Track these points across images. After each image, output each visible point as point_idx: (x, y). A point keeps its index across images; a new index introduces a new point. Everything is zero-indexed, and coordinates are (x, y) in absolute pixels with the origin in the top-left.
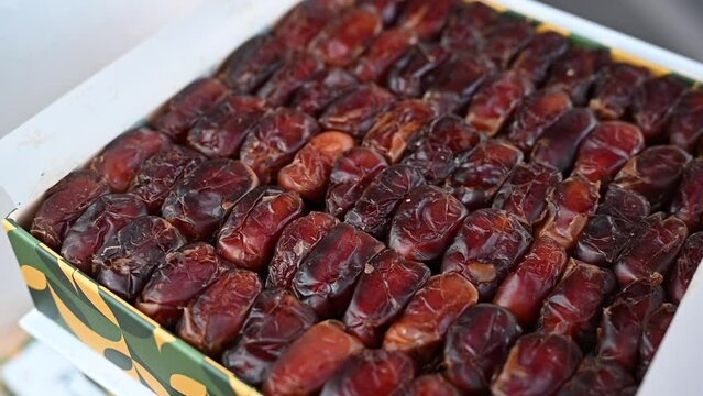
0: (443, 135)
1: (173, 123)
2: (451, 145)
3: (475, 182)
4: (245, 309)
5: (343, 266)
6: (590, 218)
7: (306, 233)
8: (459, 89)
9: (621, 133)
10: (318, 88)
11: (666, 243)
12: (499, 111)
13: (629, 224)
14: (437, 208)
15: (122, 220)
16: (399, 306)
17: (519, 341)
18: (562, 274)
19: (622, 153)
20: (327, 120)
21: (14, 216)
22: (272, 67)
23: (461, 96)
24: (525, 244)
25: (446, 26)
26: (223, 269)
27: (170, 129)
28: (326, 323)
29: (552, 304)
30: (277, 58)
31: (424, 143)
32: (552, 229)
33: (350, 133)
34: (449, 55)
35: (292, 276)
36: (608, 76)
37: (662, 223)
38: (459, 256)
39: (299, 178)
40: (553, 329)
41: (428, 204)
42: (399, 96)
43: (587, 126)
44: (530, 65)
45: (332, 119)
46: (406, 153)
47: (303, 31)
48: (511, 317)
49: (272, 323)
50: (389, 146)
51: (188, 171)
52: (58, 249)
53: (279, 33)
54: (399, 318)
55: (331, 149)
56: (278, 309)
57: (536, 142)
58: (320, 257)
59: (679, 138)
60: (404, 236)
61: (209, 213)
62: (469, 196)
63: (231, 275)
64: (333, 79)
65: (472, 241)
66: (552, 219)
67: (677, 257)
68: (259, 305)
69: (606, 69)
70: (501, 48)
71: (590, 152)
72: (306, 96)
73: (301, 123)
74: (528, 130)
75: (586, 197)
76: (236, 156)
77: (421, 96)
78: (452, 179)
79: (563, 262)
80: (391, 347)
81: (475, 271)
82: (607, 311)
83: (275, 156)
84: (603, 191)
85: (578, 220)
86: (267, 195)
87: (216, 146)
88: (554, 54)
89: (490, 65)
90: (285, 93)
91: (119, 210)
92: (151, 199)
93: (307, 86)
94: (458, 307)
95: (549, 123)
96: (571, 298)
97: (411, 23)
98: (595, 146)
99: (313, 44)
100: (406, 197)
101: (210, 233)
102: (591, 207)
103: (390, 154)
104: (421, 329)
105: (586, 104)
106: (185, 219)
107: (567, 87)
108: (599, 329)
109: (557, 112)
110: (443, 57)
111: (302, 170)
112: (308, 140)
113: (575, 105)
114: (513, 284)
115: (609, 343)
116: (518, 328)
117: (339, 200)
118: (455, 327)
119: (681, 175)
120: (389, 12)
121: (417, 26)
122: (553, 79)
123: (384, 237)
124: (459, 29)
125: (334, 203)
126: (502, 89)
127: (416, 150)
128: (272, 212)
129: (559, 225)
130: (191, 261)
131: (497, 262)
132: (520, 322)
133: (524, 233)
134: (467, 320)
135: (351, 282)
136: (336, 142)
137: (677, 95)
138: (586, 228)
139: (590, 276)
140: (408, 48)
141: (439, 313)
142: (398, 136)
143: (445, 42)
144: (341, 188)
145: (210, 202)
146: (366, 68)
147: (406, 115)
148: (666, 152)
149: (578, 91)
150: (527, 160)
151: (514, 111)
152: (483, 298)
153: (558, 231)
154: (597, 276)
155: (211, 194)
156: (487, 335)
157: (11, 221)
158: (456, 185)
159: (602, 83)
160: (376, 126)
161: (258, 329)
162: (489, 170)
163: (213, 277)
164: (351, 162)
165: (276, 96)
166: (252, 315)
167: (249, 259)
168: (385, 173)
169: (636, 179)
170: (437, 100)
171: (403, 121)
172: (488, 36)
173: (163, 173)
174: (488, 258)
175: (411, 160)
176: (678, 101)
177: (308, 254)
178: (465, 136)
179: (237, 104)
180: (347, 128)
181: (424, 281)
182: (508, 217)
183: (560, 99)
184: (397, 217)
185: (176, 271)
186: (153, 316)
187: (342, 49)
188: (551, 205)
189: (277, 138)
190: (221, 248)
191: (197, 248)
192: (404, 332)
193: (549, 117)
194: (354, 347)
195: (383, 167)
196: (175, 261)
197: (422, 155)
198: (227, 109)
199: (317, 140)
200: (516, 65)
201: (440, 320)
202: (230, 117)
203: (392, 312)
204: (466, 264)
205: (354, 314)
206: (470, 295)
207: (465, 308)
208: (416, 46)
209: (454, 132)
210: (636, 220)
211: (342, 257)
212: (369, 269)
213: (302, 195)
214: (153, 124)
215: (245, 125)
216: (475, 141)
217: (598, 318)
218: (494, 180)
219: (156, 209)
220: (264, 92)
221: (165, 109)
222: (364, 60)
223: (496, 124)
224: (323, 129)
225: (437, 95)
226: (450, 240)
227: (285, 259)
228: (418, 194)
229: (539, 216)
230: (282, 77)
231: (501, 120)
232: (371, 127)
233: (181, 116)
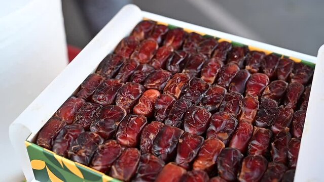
0: (195, 86)
1: (85, 94)
2: (198, 89)
3: (211, 102)
4: (137, 163)
5: (170, 141)
6: (258, 111)
7: (152, 130)
8: (195, 68)
9: (261, 77)
10: (140, 73)
11: (287, 116)
12: (213, 74)
13: (272, 111)
14: (199, 113)
15: (76, 135)
16: (196, 153)
17: (244, 160)
18: (253, 133)
19: (263, 85)
20: (148, 85)
21: (30, 139)
22: (119, 66)
23: (197, 70)
24: (236, 123)
25: (183, 43)
26: (123, 149)
27: (85, 97)
28: (170, 164)
29: (252, 144)
30: (120, 63)
31: (188, 90)
32: (244, 116)
33: (157, 89)
34: (188, 55)
35: (151, 148)
36: (250, 56)
37: (284, 109)
38: (213, 131)
39: (142, 110)
40: (254, 154)
41: (196, 113)
42: (173, 73)
43: (247, 76)
44: (219, 55)
45: (150, 84)
46: (182, 94)
47: (127, 51)
48: (239, 152)
49: (149, 167)
50: (174, 92)
51: (97, 112)
52: (51, 150)
53: (117, 52)
54: (197, 158)
55: (152, 96)
56: (150, 161)
57: (230, 84)
58: (161, 139)
59: (281, 77)
60: (190, 127)
61: (111, 128)
62: (210, 107)
63: (127, 150)
64: (145, 68)
65: (217, 125)
66: (244, 113)
67: (292, 121)
68: (142, 160)
69: (248, 54)
70: (207, 50)
71: (251, 86)
72: (136, 77)
73: (138, 88)
74: (225, 80)
75: (254, 103)
76: (114, 103)
77: (181, 72)
78: (202, 102)
79: (252, 129)
80: (197, 169)
81: (220, 136)
82: (273, 144)
83: (131, 102)
84: (260, 100)
85: (254, 112)
86: (132, 117)
87: (105, 101)
88: (227, 50)
89: (205, 57)
90: (127, 76)
91: (73, 131)
92: (85, 125)
93: (135, 72)
94: (219, 150)
95: (233, 77)
96: (258, 141)
97: (169, 44)
98: (252, 83)
99: (132, 55)
100: (187, 111)
101: (113, 136)
102: (257, 106)
103: (176, 95)
104: (207, 161)
105: (244, 68)
106: (101, 131)
107: (236, 62)
108: (271, 151)
109: (235, 72)
110: (186, 55)
111: (143, 105)
112: (142, 94)
113: (241, 69)
114: (236, 139)
115: (276, 156)
116: (242, 155)
117: (161, 116)
118: (219, 158)
119: (286, 91)
120: (159, 40)
121: (172, 45)
122: (230, 60)
123: (182, 128)
124: (189, 44)
125: (160, 117)
126: (212, 65)
127: (185, 93)
128: (136, 124)
129: (247, 115)
130: (109, 147)
131: (228, 132)
132: (242, 153)
133: (235, 119)
134: (223, 154)
135: (175, 146)
136: (154, 93)
137: (277, 61)
138: (257, 115)
139: (263, 132)
140: (172, 53)
141: (212, 153)
142: (177, 88)
143: (184, 49)
144: (161, 111)
145: (110, 123)
146: (156, 63)
147: (178, 79)
148: (278, 83)
149: (240, 63)
150: (228, 91)
151: (219, 73)
152: (226, 146)
153: (247, 117)
154: (266, 131)
155: (109, 120)
156: (232, 159)
157: (28, 141)
158: (204, 104)
159: (249, 59)
160: (167, 85)
161: (144, 170)
162: (215, 97)
163: (120, 152)
164: (161, 100)
165: (123, 78)
166: (140, 165)
167: (131, 144)
168: (176, 103)
169: (270, 94)
170: (188, 72)
171: (178, 82)
172: (201, 46)
173: (87, 114)
174: (224, 131)
175: (184, 97)
176: (278, 63)
177: (155, 138)
178: (203, 85)
179: (110, 83)
180: (156, 87)
181: (203, 142)
182: (227, 114)
183: (235, 67)
184: (185, 119)
185: (104, 152)
186: (100, 171)
187: (145, 57)
188: (242, 107)
189: (130, 95)
190: (119, 141)
191: (110, 142)
192: (201, 162)
193: (232, 74)
194: (183, 171)
195: (174, 101)
196: (103, 148)
197: (188, 95)
198: (106, 85)
199: (146, 93)
200: (214, 55)
201: (213, 156)
202: (108, 88)
203: (194, 156)
204: (217, 134)
205: (179, 159)
206: (222, 145)
207: (221, 150)
208: (174, 52)
209: (199, 84)
210: (275, 109)
211: (169, 138)
212: (181, 141)
213: (146, 116)
214: (77, 94)
215: (115, 90)
216: (207, 87)
217: (270, 147)
218: (218, 101)
219: (87, 129)
220: (118, 77)
221: (80, 88)
222: (155, 59)
223: (213, 79)
224: (147, 89)
225: (188, 71)
226: (208, 126)
227: (145, 143)
228: (191, 110)
229: (238, 112)
230: (124, 70)
231: (214, 77)
232: (165, 86)
233: (88, 91)
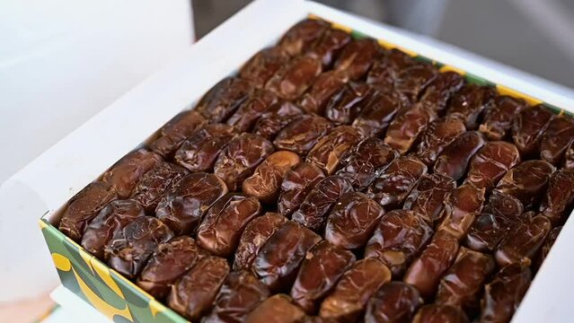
0: (367, 153)
1: (164, 146)
2: (372, 161)
3: (391, 189)
4: (217, 286)
5: (291, 254)
6: (477, 216)
7: (262, 229)
8: (379, 118)
9: (502, 150)
10: (272, 118)
11: (534, 234)
12: (410, 134)
13: (506, 221)
14: (361, 210)
15: (126, 219)
16: (332, 284)
17: (421, 310)
18: (454, 259)
19: (503, 166)
20: (279, 142)
21: (48, 217)
22: (239, 102)
23: (381, 123)
24: (427, 236)
25: (370, 69)
26: (201, 256)
27: (162, 150)
28: (277, 296)
29: (448, 282)
30: (242, 95)
31: (352, 160)
32: (448, 225)
33: (296, 152)
34: (373, 91)
35: (252, 261)
36: (494, 106)
37: (532, 220)
38: (377, 245)
39: (257, 187)
40: (446, 301)
41: (353, 207)
42: (333, 123)
43: (476, 145)
44: (434, 98)
45: (283, 141)
46: (339, 167)
47: (262, 73)
48: (415, 292)
49: (237, 296)
50: (325, 162)
51: (175, 183)
52: (79, 241)
53: (244, 76)
54: (332, 292)
55: (281, 164)
56: (241, 286)
57: (437, 158)
58: (273, 247)
59: (547, 154)
60: (336, 230)
61: (191, 214)
62: (386, 199)
63: (207, 261)
64: (284, 110)
65: (387, 235)
66: (448, 217)
67: (542, 245)
68: (228, 283)
69: (492, 101)
70: (412, 85)
71: (478, 166)
72: (264, 124)
73: (260, 145)
74: (431, 148)
75: (474, 200)
76: (211, 170)
77: (350, 124)
78: (373, 187)
79: (456, 250)
80: (325, 314)
81: (389, 257)
82: (487, 287)
83: (240, 170)
84: (488, 194)
85: (467, 217)
86: (233, 200)
87: (196, 163)
88: (452, 90)
89: (404, 98)
90: (247, 122)
91: (124, 212)
92: (148, 204)
93: (264, 116)
94: (376, 284)
95: (447, 144)
96: (459, 277)
97: (343, 67)
98: (482, 161)
99: (269, 83)
100: (338, 201)
101: (191, 229)
102: (478, 208)
103: (327, 168)
104: (348, 301)
105: (477, 128)
106: (173, 218)
107: (462, 115)
108: (482, 301)
109: (454, 135)
110: (367, 93)
111: (260, 180)
112: (265, 158)
113: (467, 130)
114: (418, 266)
115: (489, 311)
116: (421, 300)
117: (288, 203)
118: (373, 300)
119: (547, 185)
120: (327, 58)
121: (348, 69)
122: (452, 109)
123: (321, 231)
124: (381, 71)
125: (284, 206)
126: (411, 117)
127: (346, 165)
128: (238, 213)
129: (453, 222)
130: (177, 250)
131: (406, 250)
132: (422, 296)
133: (427, 229)
134: (382, 293)
135: (296, 265)
136: (288, 159)
137: (546, 120)
138: (475, 224)
139: (475, 260)
140: (342, 85)
141: (361, 289)
142: (332, 154)
143: (370, 80)
144: (290, 194)
145: (192, 206)
146: (309, 101)
147: (339, 138)
148: (536, 165)
149: (471, 118)
150: (430, 171)
151: (421, 133)
152: (395, 277)
153: (453, 226)
154: (481, 260)
155: (192, 200)
156: (397, 305)
157: (45, 221)
158: (376, 191)
159: (489, 111)
160: (316, 146)
161: (226, 301)
162: (401, 179)
163: (194, 262)
164: (297, 174)
165: (241, 124)
166: (222, 291)
167: (220, 248)
168: (322, 183)
169: (512, 186)
170: (363, 126)
171: (337, 142)
172: (402, 76)
173: (157, 184)
174: (399, 247)
175: (343, 172)
176: (547, 125)
177: (264, 245)
178: (384, 154)
179: (211, 131)
180: (295, 148)
181: (350, 265)
182: (415, 216)
183: (457, 124)
184: (331, 216)
185: (166, 257)
186: (149, 292)
187: (292, 87)
188: (448, 206)
189: (241, 157)
190: (199, 240)
191: (182, 241)
192: (335, 303)
193: (447, 139)
194: (298, 314)
195: (322, 178)
196: (165, 250)
197: (350, 169)
198: (204, 134)
199: (272, 157)
200: (424, 98)
201: (362, 293)
202: (207, 140)
203: (327, 288)
204: (382, 251)
205: (298, 289)
206: (384, 276)
207: (381, 285)
208: (347, 84)
209: (376, 151)
210: (512, 217)
211: (289, 247)
212: (309, 256)
213: (261, 200)
214: (149, 146)
215: (218, 146)
216: (390, 157)
217: (481, 293)
218: (405, 187)
219: (151, 211)
220: (232, 121)
221: (158, 135)
222: (307, 95)
223: (407, 144)
224: (276, 149)
225: (363, 122)
226: (371, 233)
227: (247, 249)
228: (348, 198)
229: (438, 215)
230: (245, 110)
231: (411, 141)
232: (313, 146)
233: (171, 141)
